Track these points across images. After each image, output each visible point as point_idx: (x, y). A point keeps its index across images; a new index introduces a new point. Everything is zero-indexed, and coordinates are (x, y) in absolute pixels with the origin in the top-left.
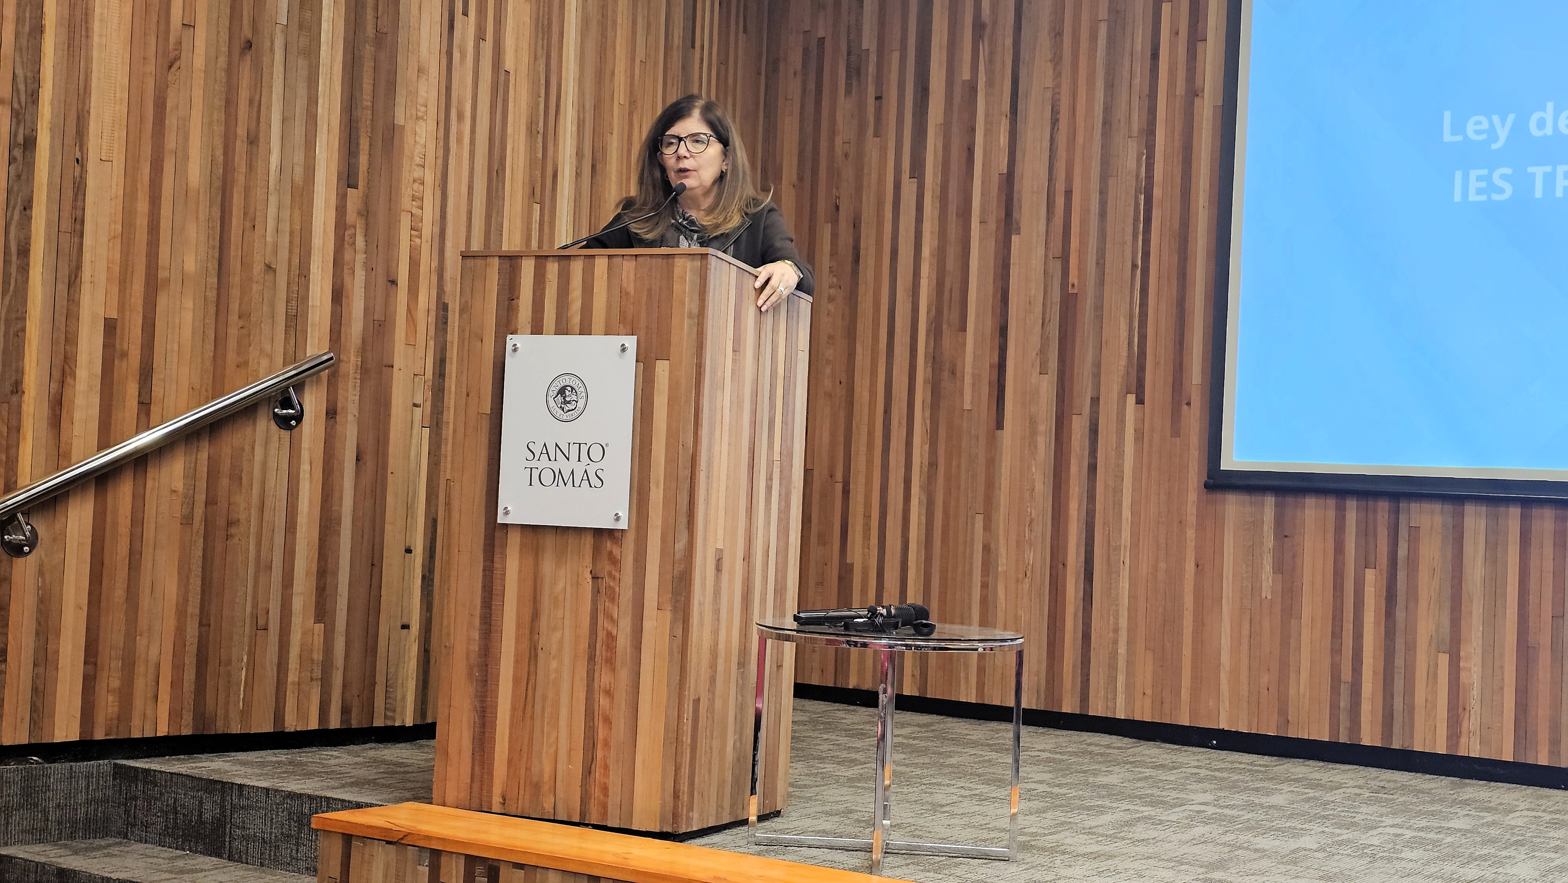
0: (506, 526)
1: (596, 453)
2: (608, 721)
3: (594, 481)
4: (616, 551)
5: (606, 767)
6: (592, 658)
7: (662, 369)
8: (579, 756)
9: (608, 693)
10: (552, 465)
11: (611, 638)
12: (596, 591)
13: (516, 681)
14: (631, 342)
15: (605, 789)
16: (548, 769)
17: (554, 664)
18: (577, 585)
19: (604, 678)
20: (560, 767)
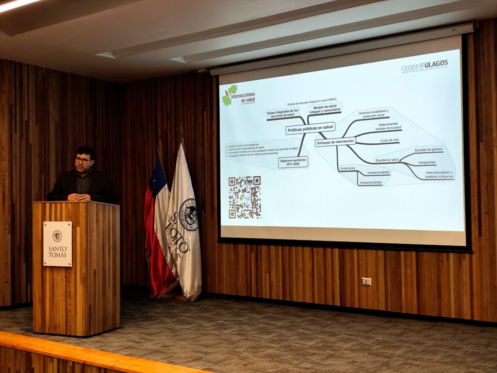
0: (46, 267)
1: (64, 249)
2: (70, 311)
3: (64, 255)
4: (70, 272)
5: (70, 322)
6: (66, 297)
7: (78, 229)
8: (64, 319)
9: (70, 305)
10: (55, 252)
11: (70, 292)
12: (66, 281)
13: (50, 302)
14: (71, 223)
15: (70, 327)
16: (58, 323)
17: (58, 299)
18: (62, 280)
19: (69, 301)
20: (61, 322)
